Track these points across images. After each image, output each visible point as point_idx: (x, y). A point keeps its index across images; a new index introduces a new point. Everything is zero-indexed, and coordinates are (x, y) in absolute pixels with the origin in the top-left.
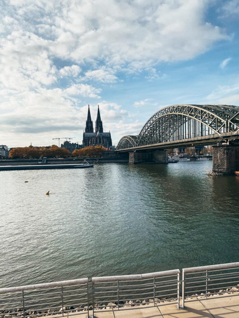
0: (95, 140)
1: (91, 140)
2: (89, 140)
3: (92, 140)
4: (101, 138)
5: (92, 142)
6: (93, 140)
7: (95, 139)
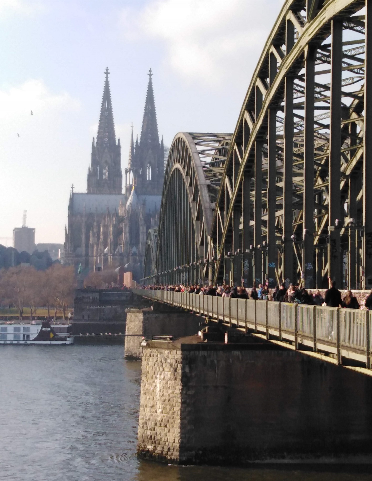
0: (111, 229)
1: (95, 230)
2: (89, 227)
3: (99, 231)
4: (141, 222)
5: (99, 238)
6: (106, 227)
7: (114, 226)
